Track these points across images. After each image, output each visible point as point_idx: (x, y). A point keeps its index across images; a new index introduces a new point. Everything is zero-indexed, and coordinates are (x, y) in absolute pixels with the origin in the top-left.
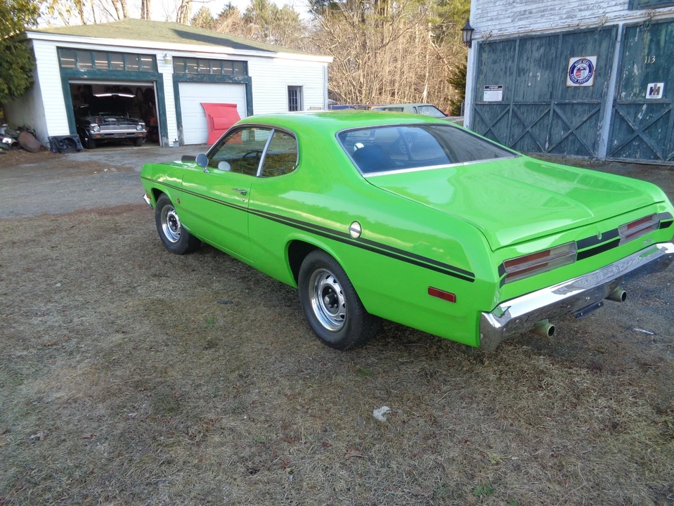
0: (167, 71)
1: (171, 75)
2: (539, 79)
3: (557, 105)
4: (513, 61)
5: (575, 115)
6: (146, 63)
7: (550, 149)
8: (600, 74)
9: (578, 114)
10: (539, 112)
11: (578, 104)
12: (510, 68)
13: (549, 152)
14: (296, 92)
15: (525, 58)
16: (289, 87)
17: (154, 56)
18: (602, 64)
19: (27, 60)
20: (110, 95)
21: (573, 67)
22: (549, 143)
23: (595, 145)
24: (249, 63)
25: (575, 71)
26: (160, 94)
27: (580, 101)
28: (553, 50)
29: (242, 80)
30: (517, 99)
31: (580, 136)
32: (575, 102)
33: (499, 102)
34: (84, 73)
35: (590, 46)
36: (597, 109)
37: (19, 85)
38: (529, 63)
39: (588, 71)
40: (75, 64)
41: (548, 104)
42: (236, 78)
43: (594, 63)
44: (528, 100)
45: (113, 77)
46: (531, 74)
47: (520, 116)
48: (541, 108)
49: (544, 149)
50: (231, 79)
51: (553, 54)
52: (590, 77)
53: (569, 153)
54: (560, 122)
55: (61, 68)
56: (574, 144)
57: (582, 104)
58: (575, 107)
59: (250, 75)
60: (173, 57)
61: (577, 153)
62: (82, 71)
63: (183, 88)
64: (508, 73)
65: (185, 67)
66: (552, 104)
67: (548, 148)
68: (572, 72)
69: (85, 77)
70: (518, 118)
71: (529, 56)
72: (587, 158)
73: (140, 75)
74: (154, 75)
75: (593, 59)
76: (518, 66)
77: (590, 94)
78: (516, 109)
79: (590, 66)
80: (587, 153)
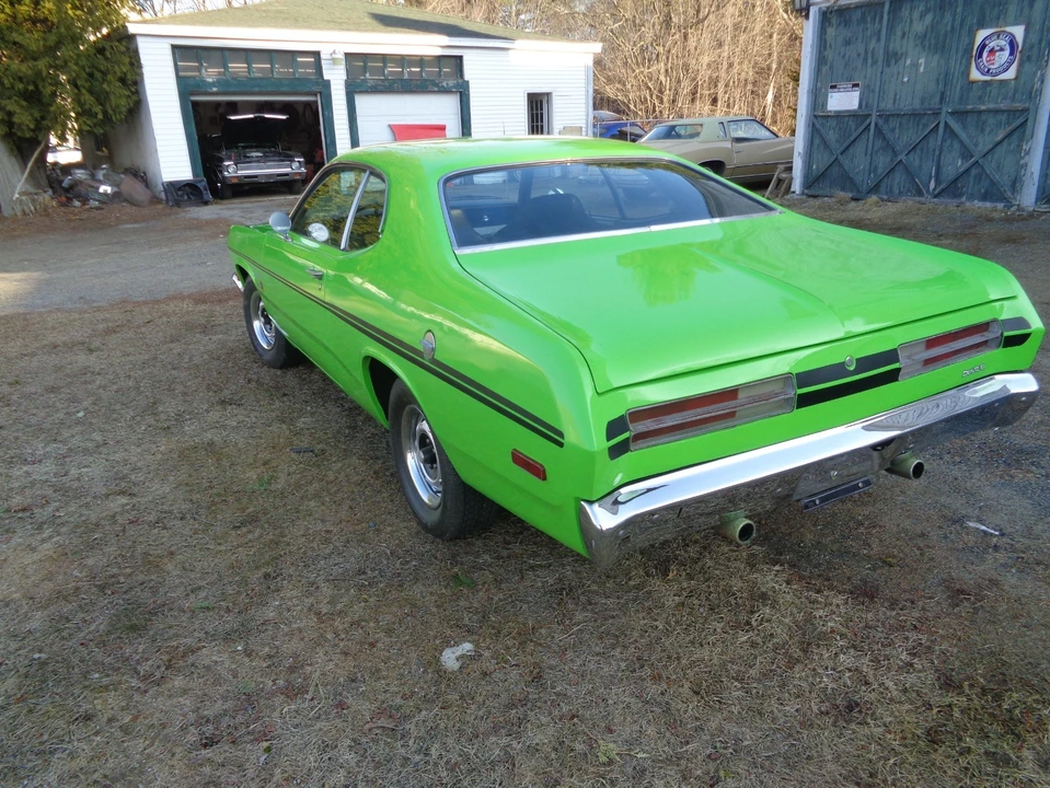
0: (336, 77)
1: (343, 82)
2: (922, 69)
3: (952, 114)
4: (879, 40)
5: (983, 131)
6: (306, 65)
7: (936, 192)
8: (1029, 58)
9: (988, 129)
10: (921, 127)
11: (989, 111)
12: (873, 53)
13: (936, 197)
14: (541, 102)
15: (899, 33)
16: (528, 94)
17: (317, 54)
18: (1034, 38)
19: (128, 67)
20: (251, 116)
21: (983, 46)
22: (936, 181)
23: (1016, 184)
24: (465, 58)
25: (985, 54)
26: (326, 113)
27: (991, 106)
28: (948, 17)
29: (454, 87)
30: (882, 105)
31: (989, 167)
32: (983, 108)
33: (854, 111)
34: (213, 84)
35: (1012, 9)
36: (1021, 120)
37: (117, 106)
38: (905, 40)
39: (1007, 52)
40: (200, 71)
41: (937, 114)
42: (444, 84)
43: (1020, 38)
44: (902, 105)
45: (256, 89)
46: (908, 62)
47: (889, 135)
48: (924, 121)
49: (928, 191)
50: (437, 85)
51: (947, 24)
52: (1010, 64)
53: (971, 198)
54: (956, 145)
55: (178, 77)
56: (980, 181)
57: (996, 111)
58: (984, 117)
59: (466, 77)
60: (346, 54)
61: (984, 198)
62: (210, 80)
63: (362, 102)
64: (870, 61)
65: (365, 69)
66: (944, 113)
67: (934, 189)
68: (980, 56)
69: (215, 89)
70: (884, 138)
71: (907, 29)
72: (1000, 206)
73: (296, 84)
74: (317, 84)
75: (1018, 32)
76: (887, 47)
77: (1010, 94)
78: (881, 122)
79: (1012, 44)
80: (1002, 198)
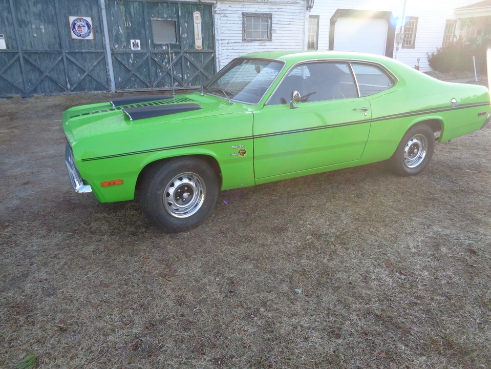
2: (43, 31)
3: (68, 53)
4: (9, 12)
5: (86, 61)
7: (72, 89)
8: (97, 31)
9: (88, 60)
10: (52, 59)
11: (86, 53)
12: (7, 19)
13: (72, 91)
15: (22, 11)
18: (97, 24)
21: (74, 24)
22: (70, 84)
23: (108, 81)
25: (76, 27)
27: (87, 50)
28: (51, 8)
30: (24, 48)
31: (95, 76)
32: (83, 51)
33: (4, 50)
35: (83, 9)
36: (102, 57)
38: (28, 16)
39: (86, 28)
41: (60, 53)
43: (90, 22)
44: (37, 48)
46: (34, 27)
47: (34, 63)
48: (53, 56)
49: (67, 89)
51: (51, 11)
52: (90, 33)
53: (90, 90)
54: (75, 67)
56: (91, 82)
57: (90, 53)
58: (84, 55)
61: (96, 89)
64: (6, 23)
66: (64, 54)
67: (70, 88)
68: (74, 28)
70: (31, 64)
71: (27, 9)
72: (105, 92)
75: (89, 20)
76: (17, 17)
77: (93, 46)
78: (26, 57)
79: (88, 24)
80: (105, 88)
